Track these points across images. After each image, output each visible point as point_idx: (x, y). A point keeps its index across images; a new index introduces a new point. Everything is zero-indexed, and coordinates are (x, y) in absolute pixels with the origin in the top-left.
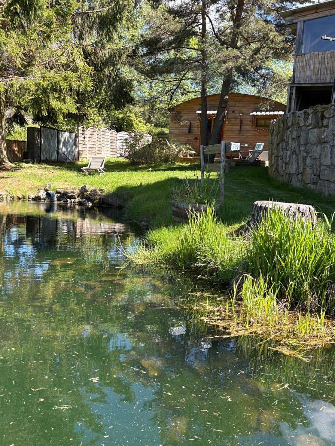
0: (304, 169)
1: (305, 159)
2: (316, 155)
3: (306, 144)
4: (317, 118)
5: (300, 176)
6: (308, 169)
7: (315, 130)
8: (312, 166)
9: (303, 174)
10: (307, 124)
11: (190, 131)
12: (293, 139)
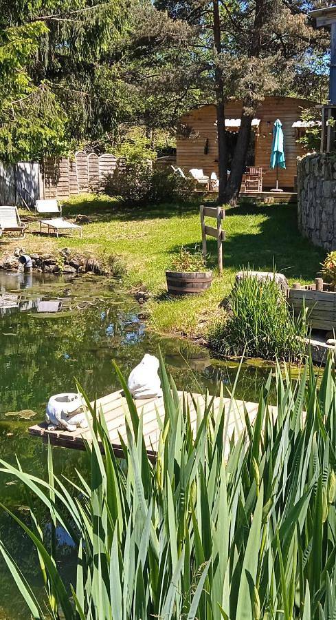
0: (321, 226)
1: (321, 213)
2: (329, 210)
3: (321, 197)
4: (328, 169)
5: (317, 233)
6: (324, 226)
7: (328, 182)
8: (327, 222)
9: (320, 230)
10: (321, 175)
11: (206, 151)
12: (311, 189)
